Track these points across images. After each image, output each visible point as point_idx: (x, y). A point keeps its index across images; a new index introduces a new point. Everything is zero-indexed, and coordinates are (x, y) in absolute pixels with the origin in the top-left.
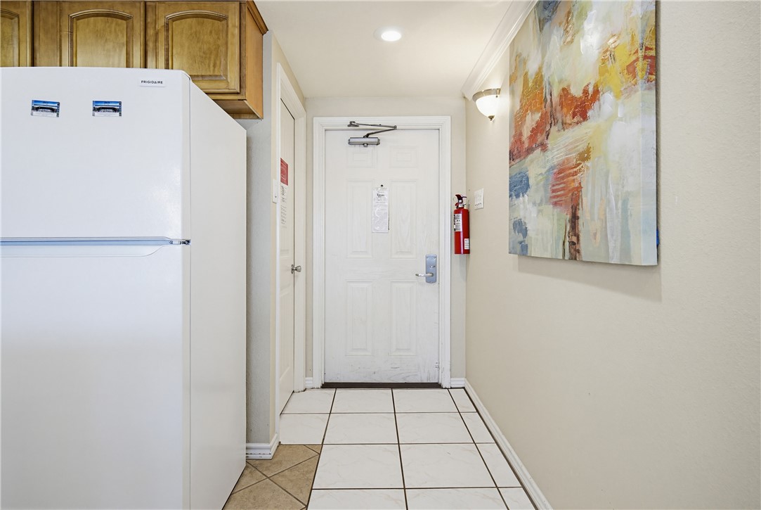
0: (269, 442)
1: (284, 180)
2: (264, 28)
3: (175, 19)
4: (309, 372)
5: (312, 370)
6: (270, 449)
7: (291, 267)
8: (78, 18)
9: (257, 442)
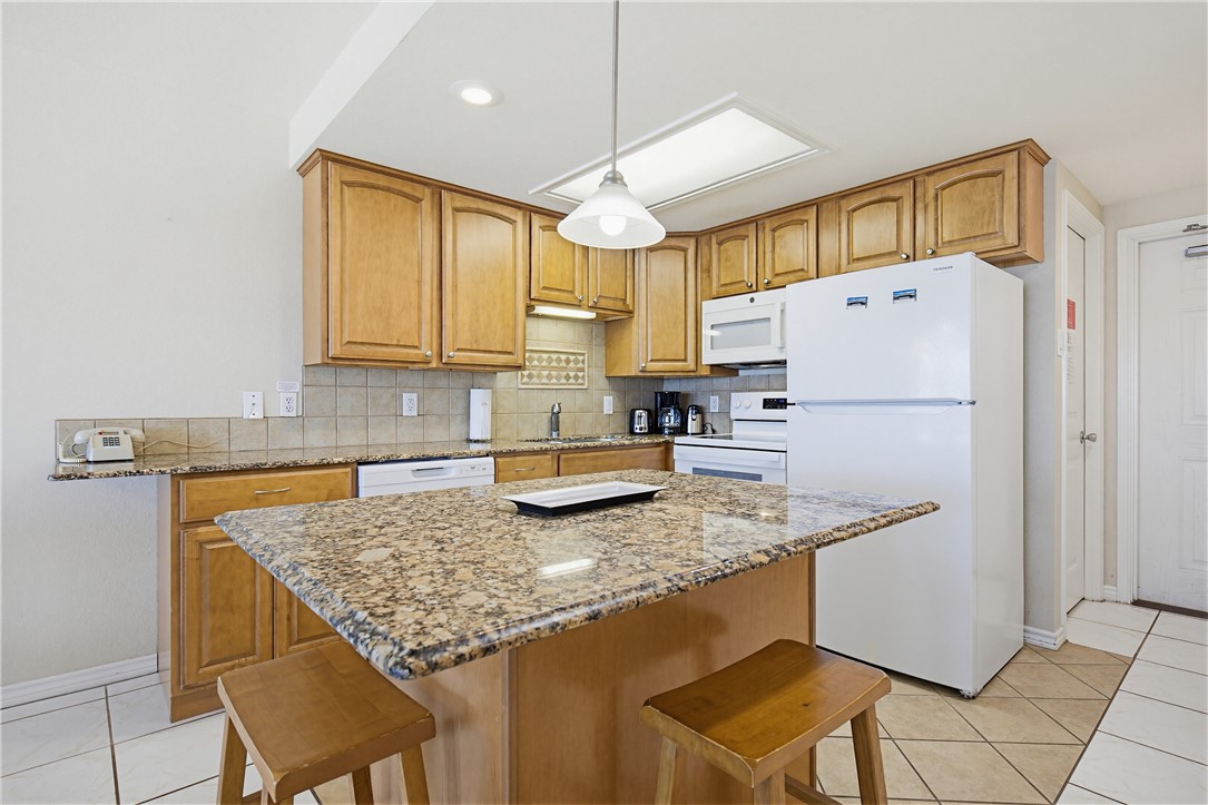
0: (1053, 631)
1: (1071, 325)
2: (1043, 157)
3: (943, 188)
4: (1109, 577)
5: (1115, 576)
6: (1056, 639)
7: (1079, 435)
8: (854, 210)
9: (1036, 627)
